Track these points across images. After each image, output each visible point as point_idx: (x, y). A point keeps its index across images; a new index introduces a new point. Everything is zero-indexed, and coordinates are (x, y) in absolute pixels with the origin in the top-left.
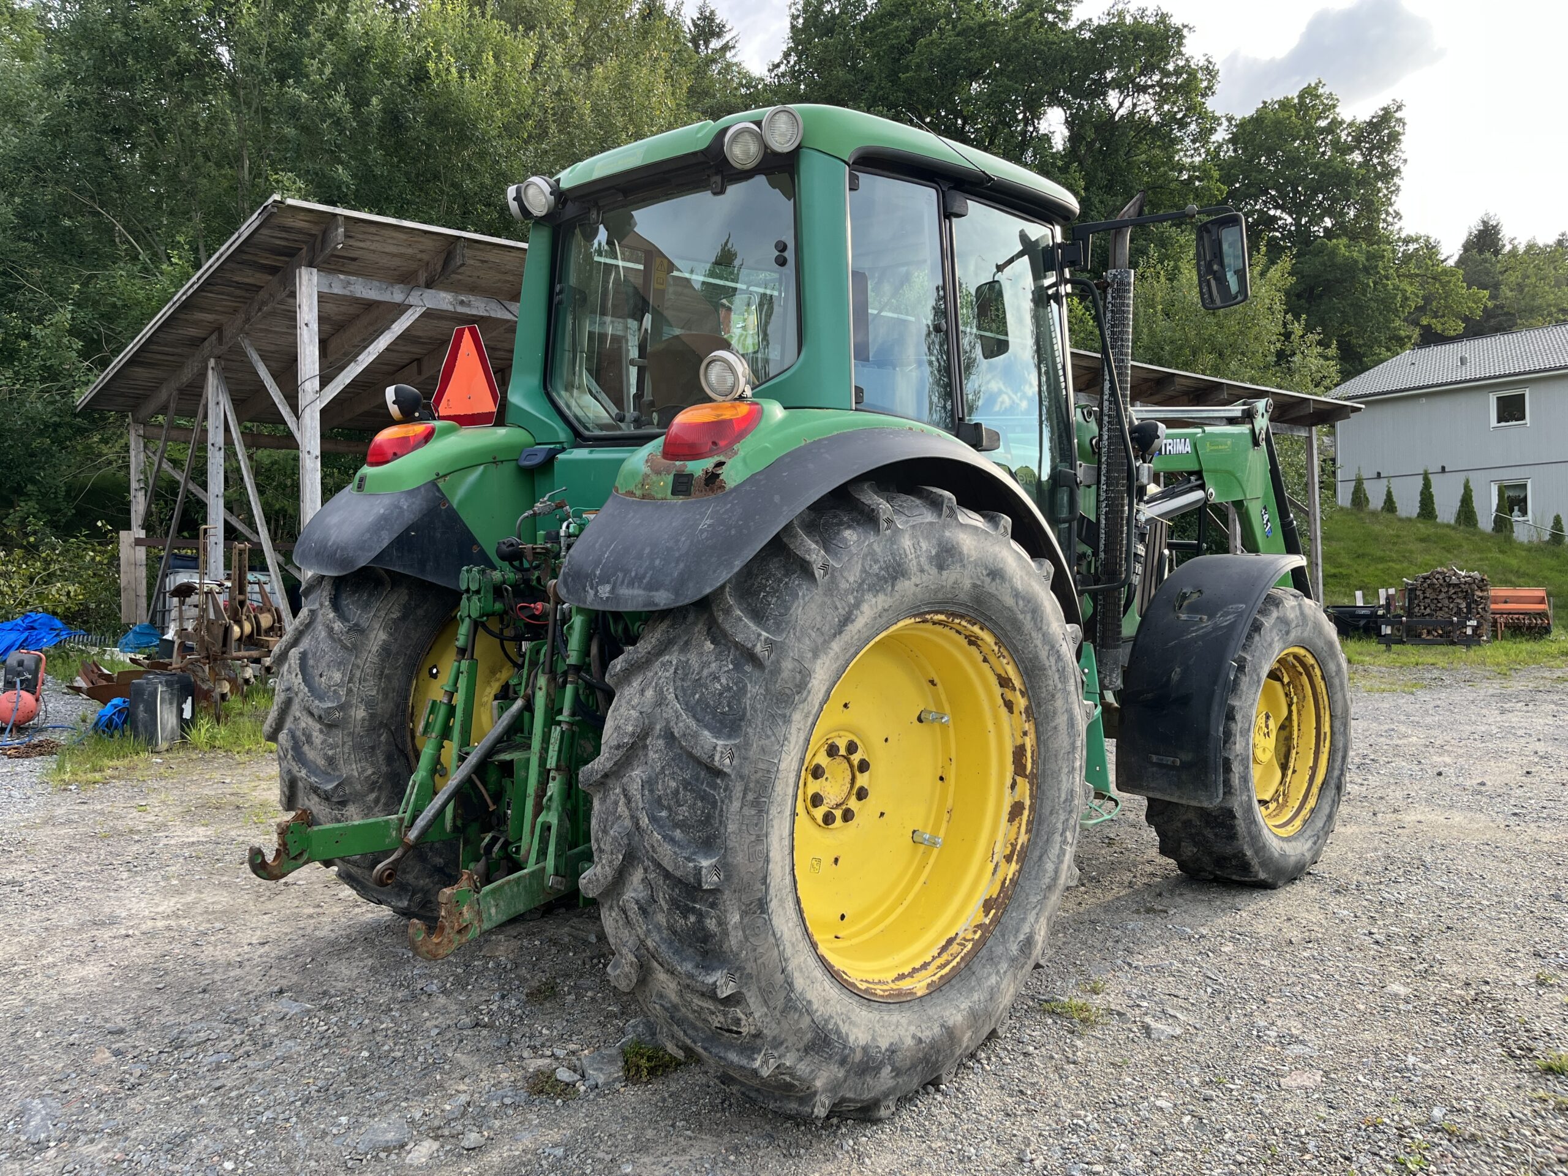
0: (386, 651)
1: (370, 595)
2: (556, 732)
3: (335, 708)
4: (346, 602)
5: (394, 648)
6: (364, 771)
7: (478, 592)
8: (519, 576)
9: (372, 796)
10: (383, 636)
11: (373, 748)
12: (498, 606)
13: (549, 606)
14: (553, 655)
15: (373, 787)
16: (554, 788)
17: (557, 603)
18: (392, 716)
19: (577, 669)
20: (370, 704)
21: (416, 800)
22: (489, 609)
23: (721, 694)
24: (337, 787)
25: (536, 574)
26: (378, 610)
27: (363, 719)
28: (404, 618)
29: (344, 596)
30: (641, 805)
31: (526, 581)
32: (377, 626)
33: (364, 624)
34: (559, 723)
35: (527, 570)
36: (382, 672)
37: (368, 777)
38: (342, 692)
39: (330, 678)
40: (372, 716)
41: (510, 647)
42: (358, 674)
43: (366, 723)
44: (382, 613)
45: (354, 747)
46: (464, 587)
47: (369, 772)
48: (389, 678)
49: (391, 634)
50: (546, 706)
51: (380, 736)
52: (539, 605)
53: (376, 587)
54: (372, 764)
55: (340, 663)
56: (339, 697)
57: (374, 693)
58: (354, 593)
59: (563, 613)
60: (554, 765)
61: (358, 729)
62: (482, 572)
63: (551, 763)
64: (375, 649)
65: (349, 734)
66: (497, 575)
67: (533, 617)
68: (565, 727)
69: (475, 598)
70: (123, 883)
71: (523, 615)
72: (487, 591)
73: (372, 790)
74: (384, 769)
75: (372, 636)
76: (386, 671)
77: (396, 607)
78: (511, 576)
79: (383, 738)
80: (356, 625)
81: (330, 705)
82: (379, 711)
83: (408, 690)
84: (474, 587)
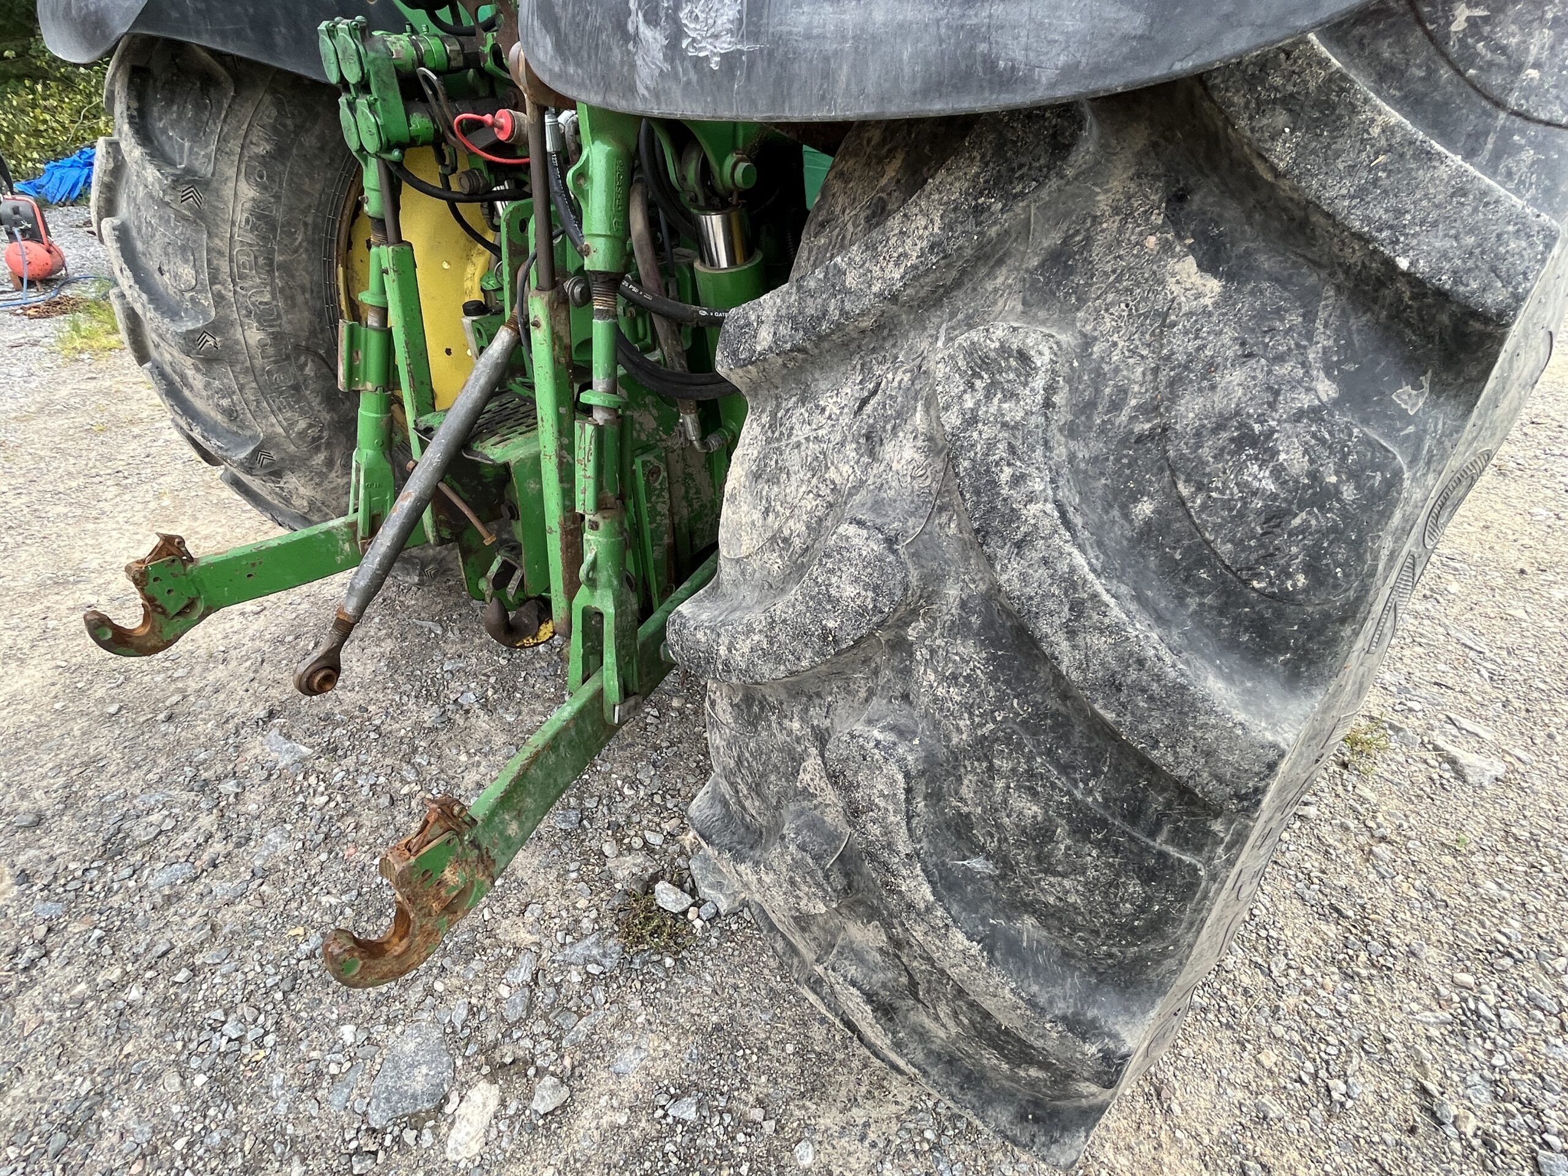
0: (262, 219)
1: (199, 108)
2: (585, 435)
3: (203, 331)
4: (161, 122)
5: (279, 214)
6: (292, 424)
7: (364, 86)
8: (453, 47)
9: (320, 458)
10: (248, 192)
11: (296, 388)
12: (420, 123)
13: (526, 118)
14: (551, 238)
15: (315, 445)
16: (594, 544)
17: (542, 110)
18: (313, 333)
19: (612, 281)
20: (265, 318)
21: (369, 496)
22: (399, 130)
23: (1275, 517)
24: (255, 452)
25: (490, 38)
26: (223, 139)
27: (263, 346)
28: (280, 153)
29: (155, 111)
30: (904, 847)
31: (473, 60)
32: (231, 172)
33: (206, 170)
34: (588, 410)
35: (471, 33)
36: (270, 262)
37: (302, 434)
38: (207, 300)
39: (176, 277)
40: (277, 338)
41: (471, 212)
42: (224, 266)
43: (271, 351)
44: (235, 145)
45: (261, 390)
46: (333, 79)
47: (302, 424)
48: (284, 267)
49: (265, 188)
50: (556, 361)
51: (302, 368)
52: (503, 117)
53: (205, 91)
54: (303, 413)
55: (184, 249)
56: (204, 312)
57: (267, 298)
58: (170, 102)
59: (560, 137)
60: (590, 503)
61: (259, 362)
62: (363, 33)
63: (585, 499)
64: (241, 217)
65: (246, 371)
66: (400, 44)
67: (497, 147)
68: (599, 417)
69: (362, 102)
70: (107, 507)
71: (476, 144)
72: (384, 86)
73: (317, 449)
74: (326, 417)
75: (228, 191)
76: (278, 258)
77: (257, 134)
78: (434, 45)
79: (309, 370)
80: (188, 171)
81: (190, 326)
82: (287, 328)
83: (332, 287)
84: (353, 76)
